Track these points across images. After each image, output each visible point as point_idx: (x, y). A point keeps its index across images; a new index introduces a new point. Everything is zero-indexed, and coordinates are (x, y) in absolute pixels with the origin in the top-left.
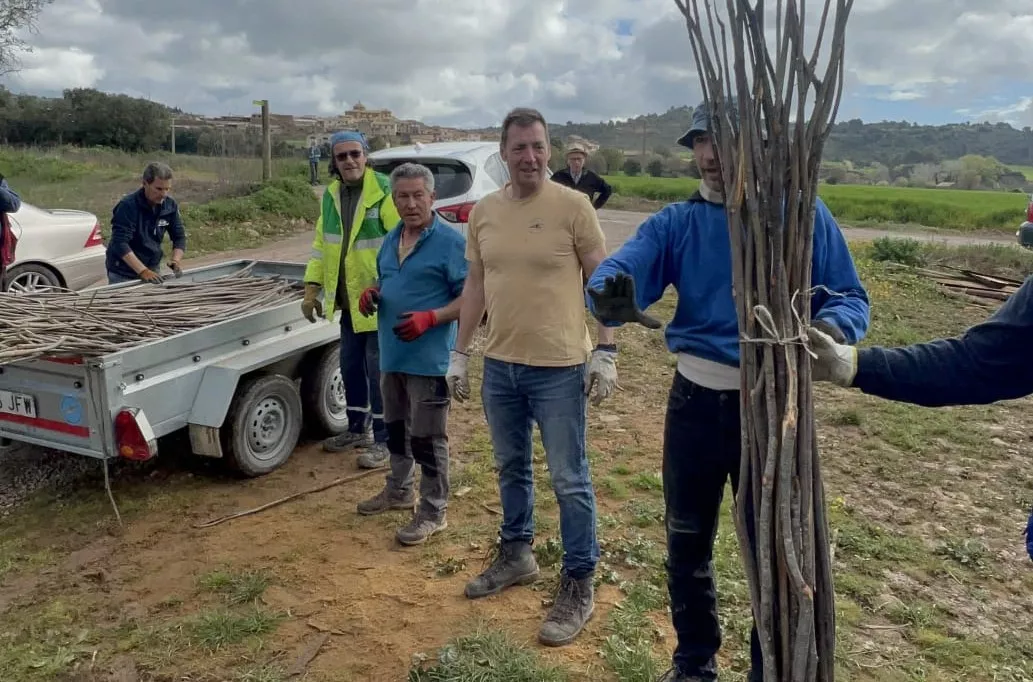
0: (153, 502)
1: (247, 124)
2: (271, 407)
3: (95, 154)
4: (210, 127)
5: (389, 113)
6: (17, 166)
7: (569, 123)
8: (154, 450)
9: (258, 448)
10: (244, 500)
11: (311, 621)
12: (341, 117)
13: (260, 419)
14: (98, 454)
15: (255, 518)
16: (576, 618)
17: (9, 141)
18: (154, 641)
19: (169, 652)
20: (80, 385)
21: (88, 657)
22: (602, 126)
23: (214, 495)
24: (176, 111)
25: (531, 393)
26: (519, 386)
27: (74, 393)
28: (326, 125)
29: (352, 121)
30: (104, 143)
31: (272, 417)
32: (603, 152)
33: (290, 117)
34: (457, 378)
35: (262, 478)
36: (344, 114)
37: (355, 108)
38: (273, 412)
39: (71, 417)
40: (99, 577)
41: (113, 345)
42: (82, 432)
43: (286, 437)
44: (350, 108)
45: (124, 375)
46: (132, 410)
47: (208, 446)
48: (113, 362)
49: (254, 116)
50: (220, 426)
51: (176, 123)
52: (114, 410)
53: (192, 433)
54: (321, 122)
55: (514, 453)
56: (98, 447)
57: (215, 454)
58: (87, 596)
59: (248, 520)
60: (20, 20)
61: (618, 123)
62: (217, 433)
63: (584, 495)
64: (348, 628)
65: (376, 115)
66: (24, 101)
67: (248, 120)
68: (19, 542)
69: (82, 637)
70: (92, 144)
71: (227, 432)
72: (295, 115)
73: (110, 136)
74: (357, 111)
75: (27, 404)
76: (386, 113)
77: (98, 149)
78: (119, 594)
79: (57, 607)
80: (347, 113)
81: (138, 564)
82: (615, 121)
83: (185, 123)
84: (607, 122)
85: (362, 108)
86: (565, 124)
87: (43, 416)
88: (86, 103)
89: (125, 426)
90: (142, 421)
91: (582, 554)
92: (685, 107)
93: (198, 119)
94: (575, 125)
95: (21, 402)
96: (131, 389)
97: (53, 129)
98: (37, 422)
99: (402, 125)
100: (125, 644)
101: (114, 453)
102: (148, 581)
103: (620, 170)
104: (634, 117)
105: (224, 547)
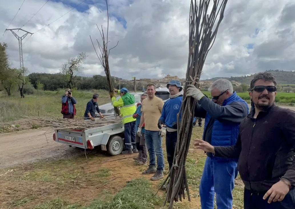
0: (94, 158)
1: (139, 82)
2: (117, 142)
3: (100, 91)
4: (129, 83)
5: (177, 76)
6: (81, 95)
7: (232, 77)
8: (93, 148)
9: (114, 150)
10: (110, 159)
11: (115, 176)
12: (163, 78)
13: (115, 145)
14: (84, 148)
15: (111, 162)
16: (158, 177)
17: (81, 89)
18: (89, 176)
19: (91, 177)
20: (82, 135)
21: (79, 177)
22: (242, 77)
23: (105, 158)
24: (121, 79)
25: (152, 135)
26: (149, 134)
27: (81, 137)
28: (159, 81)
29: (166, 79)
30: (102, 88)
31: (117, 144)
32: (242, 86)
33: (150, 79)
34: (139, 132)
35: (115, 156)
36: (164, 78)
37: (168, 76)
38: (117, 143)
39: (80, 141)
40: (83, 168)
41: (87, 128)
42: (82, 144)
43: (120, 148)
44: (166, 76)
45: (89, 134)
46: (90, 140)
47: (104, 149)
48: (87, 131)
49: (140, 79)
50: (106, 144)
51: (121, 82)
52: (87, 140)
53: (101, 146)
54: (158, 80)
55: (150, 147)
56: (84, 146)
57: (105, 150)
58: (80, 170)
59: (110, 162)
60: (81, 61)
61: (248, 76)
62: (106, 146)
63: (160, 155)
64: (120, 177)
65: (173, 77)
66: (84, 79)
67: (139, 80)
68: (72, 163)
69: (79, 174)
70: (99, 89)
71: (108, 146)
72: (151, 79)
73: (103, 87)
74: (168, 77)
75: (74, 139)
76: (176, 77)
77: (100, 90)
78: (85, 170)
79: (76, 171)
80: (165, 77)
81: (90, 167)
82: (246, 76)
83: (123, 82)
84: (244, 76)
85: (169, 76)
86: (230, 77)
87: (76, 141)
88: (98, 79)
89: (89, 143)
90: (91, 142)
91: (160, 166)
92: (271, 70)
93: (126, 81)
94: (233, 78)
95: (73, 139)
96: (90, 136)
97: (90, 85)
98: (75, 142)
99: (181, 80)
100: (85, 176)
101: (87, 148)
102: (91, 169)
103: (247, 91)
104: (253, 74)
105: (104, 165)
